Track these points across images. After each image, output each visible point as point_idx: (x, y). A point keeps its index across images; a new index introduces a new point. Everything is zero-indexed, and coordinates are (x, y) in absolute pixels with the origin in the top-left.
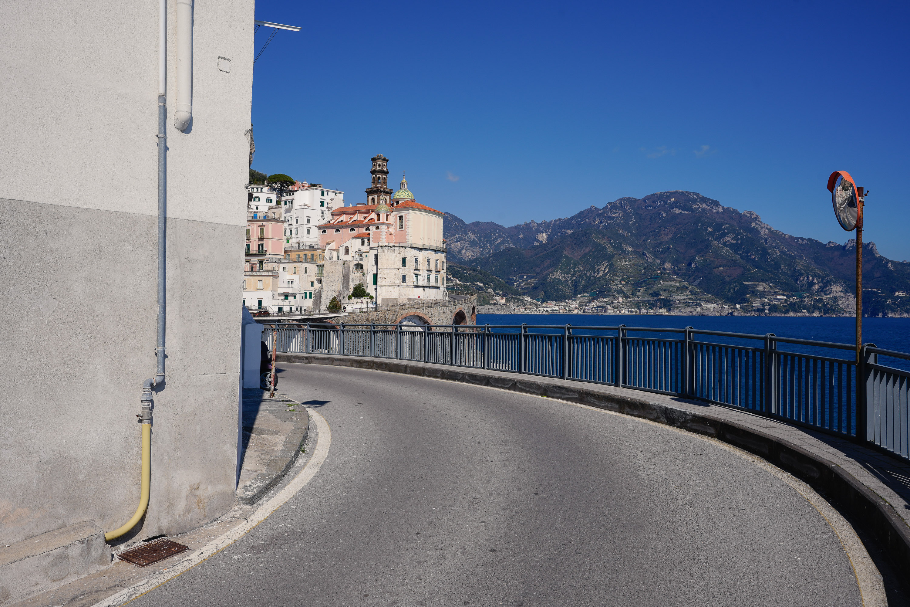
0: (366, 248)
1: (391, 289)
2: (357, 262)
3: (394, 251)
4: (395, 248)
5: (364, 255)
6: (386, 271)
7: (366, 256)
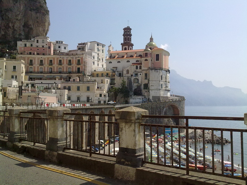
0: (139, 70)
1: (156, 91)
2: (135, 78)
3: (157, 72)
4: (158, 70)
5: (139, 74)
6: (154, 82)
7: (140, 74)
